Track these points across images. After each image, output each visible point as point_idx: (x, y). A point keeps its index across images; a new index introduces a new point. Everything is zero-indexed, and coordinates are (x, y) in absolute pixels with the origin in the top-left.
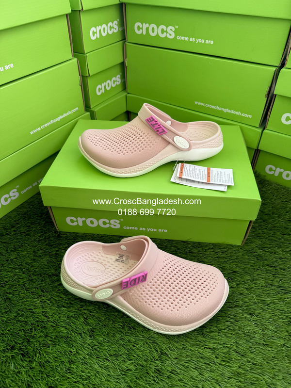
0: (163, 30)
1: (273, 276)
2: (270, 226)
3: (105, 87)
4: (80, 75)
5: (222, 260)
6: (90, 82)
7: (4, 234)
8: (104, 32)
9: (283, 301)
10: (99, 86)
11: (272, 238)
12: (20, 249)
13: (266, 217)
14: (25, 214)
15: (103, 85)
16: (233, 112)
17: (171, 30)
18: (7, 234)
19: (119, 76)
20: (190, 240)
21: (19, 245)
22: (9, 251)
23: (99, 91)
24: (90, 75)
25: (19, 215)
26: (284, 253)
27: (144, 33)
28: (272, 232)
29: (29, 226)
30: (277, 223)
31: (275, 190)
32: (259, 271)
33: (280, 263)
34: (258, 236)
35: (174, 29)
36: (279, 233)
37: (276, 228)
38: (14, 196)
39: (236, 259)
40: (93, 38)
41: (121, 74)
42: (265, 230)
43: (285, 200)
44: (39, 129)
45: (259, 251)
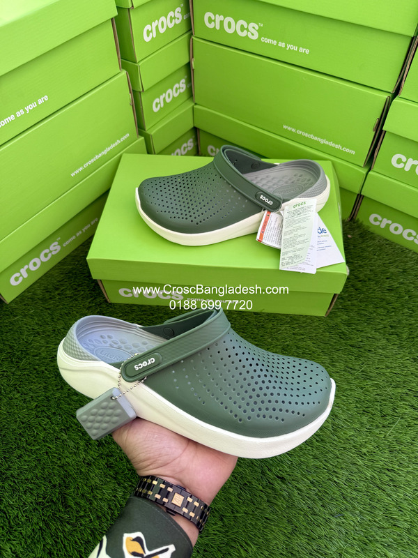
0: (242, 26)
1: (356, 359)
2: (362, 296)
3: (164, 99)
4: (130, 92)
5: (299, 337)
6: (144, 98)
7: (47, 298)
8: (163, 27)
9: (362, 388)
10: (157, 100)
11: (363, 312)
12: (67, 318)
13: (359, 285)
14: (69, 272)
15: (162, 97)
16: (331, 144)
17: (254, 28)
18: (51, 298)
19: (183, 81)
20: (264, 311)
21: (67, 312)
22: (55, 320)
23: (157, 106)
24: (145, 90)
25: (62, 274)
26: (373, 332)
27: (218, 28)
28: (363, 305)
29: (76, 289)
30: (372, 293)
31: (378, 246)
32: (340, 352)
33: (366, 343)
34: (346, 308)
35: (257, 28)
36: (371, 306)
37: (369, 299)
38: (56, 250)
39: (315, 336)
40: (147, 39)
41: (186, 77)
42: (355, 301)
43: (388, 262)
44: (81, 169)
45: (343, 328)
